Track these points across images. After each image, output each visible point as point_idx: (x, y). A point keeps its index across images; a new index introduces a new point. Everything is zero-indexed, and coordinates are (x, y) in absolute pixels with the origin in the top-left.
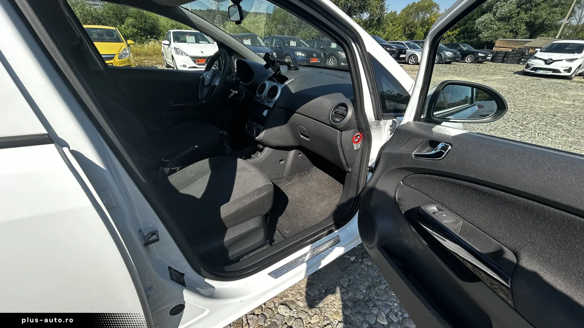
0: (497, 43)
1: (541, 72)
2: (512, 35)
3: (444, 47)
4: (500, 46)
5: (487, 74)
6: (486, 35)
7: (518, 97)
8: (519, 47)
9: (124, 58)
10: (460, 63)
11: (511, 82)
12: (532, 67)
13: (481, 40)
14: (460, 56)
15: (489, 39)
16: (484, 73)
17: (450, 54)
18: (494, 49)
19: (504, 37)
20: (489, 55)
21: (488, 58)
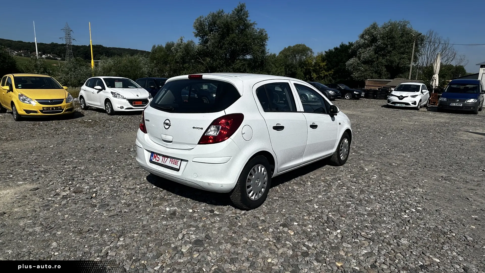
0: (367, 83)
1: (398, 105)
2: (377, 75)
3: (326, 87)
4: (370, 84)
5: (363, 108)
6: (357, 75)
7: (383, 121)
8: (384, 86)
9: (70, 102)
10: (342, 100)
11: (379, 112)
12: (392, 101)
13: (354, 79)
14: (340, 94)
15: (360, 79)
16: (361, 107)
17: (332, 93)
18: (366, 88)
19: (372, 78)
20: (363, 93)
21: (362, 95)
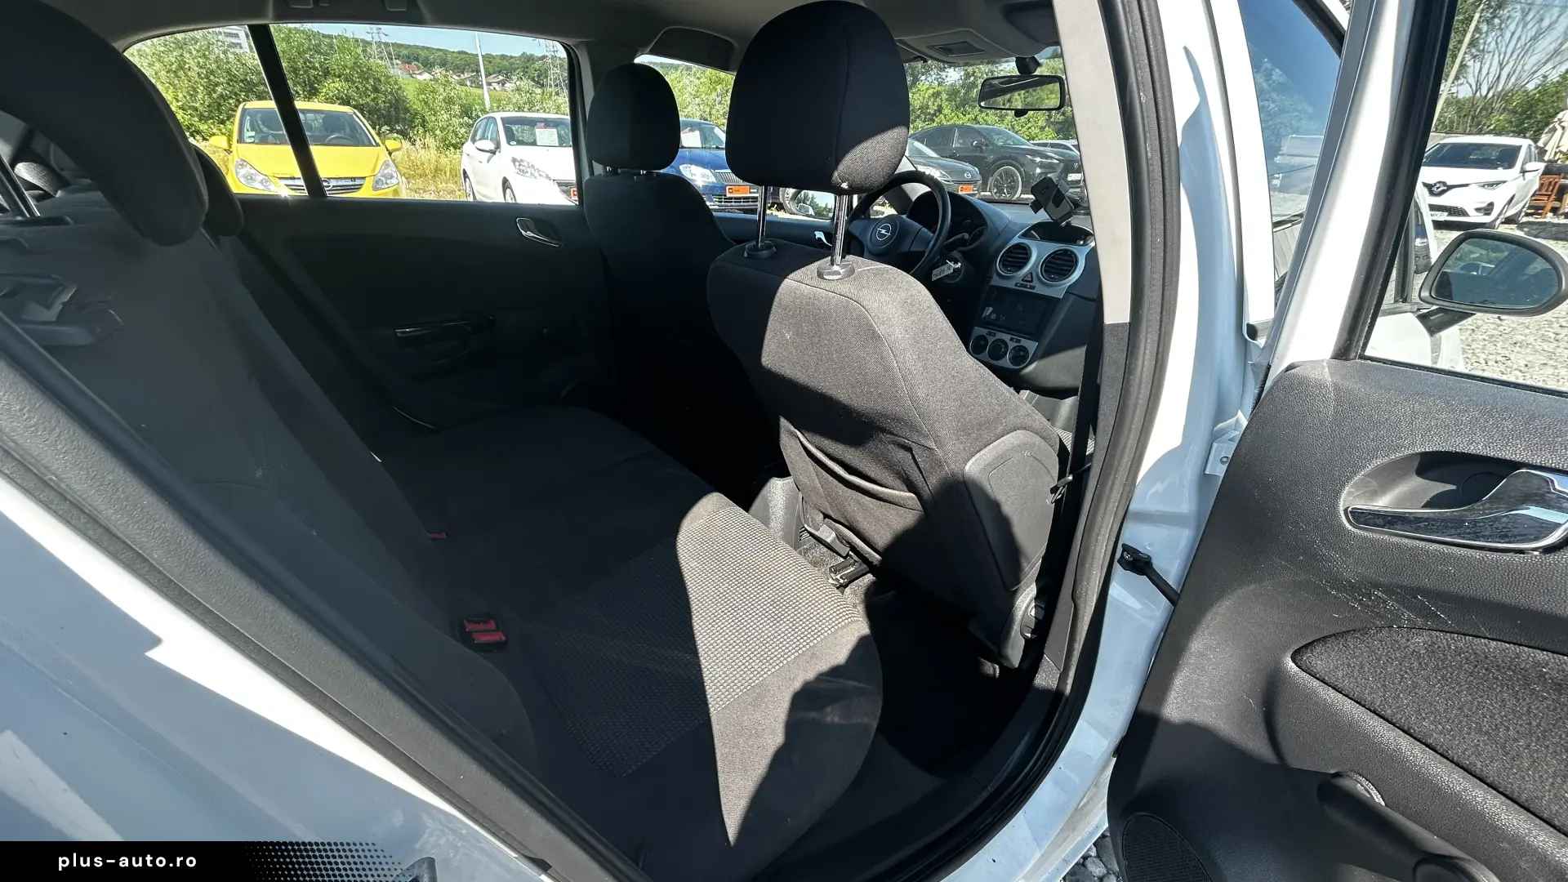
0: (1285, 146)
9: (386, 186)
